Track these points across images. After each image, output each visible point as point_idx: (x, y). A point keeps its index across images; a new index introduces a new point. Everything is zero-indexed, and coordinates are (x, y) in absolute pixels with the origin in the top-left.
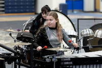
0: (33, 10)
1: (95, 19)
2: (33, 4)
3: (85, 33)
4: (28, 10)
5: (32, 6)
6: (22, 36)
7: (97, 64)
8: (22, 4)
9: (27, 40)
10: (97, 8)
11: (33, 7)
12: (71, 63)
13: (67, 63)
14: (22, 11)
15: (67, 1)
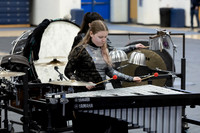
0: (27, 20)
1: (129, 35)
2: (27, 9)
3: (114, 57)
6: (9, 61)
7: (133, 107)
9: (18, 68)
10: (132, 17)
11: (27, 15)
12: (91, 106)
13: (85, 106)
15: (82, 5)
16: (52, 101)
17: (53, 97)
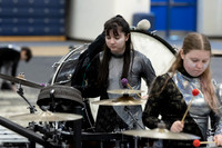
0: (62, 30)
2: (62, 11)
4: (47, 29)
5: (60, 17)
6: (52, 95)
8: (31, 11)
9: (65, 108)
11: (62, 21)
14: (31, 30)
15: (153, 7)
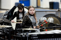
16: (23, 36)
17: (24, 34)
